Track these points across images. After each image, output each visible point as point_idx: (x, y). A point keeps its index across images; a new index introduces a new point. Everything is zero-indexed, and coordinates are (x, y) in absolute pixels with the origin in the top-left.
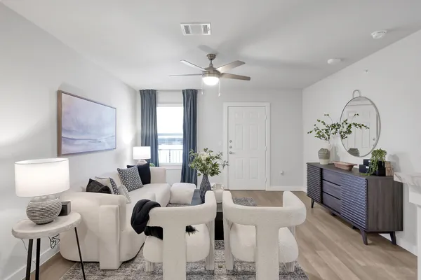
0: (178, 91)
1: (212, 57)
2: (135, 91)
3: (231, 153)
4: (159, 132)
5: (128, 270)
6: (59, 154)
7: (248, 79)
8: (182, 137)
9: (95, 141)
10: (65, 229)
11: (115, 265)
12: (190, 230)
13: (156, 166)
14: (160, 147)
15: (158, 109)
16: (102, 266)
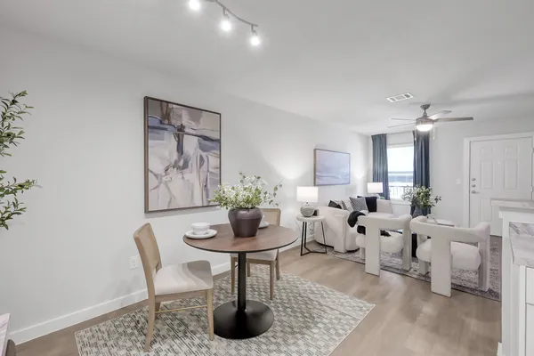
0: (409, 132)
1: (426, 107)
2: (367, 137)
3: (474, 192)
4: (389, 170)
5: (350, 255)
6: (315, 185)
7: (472, 119)
8: (412, 175)
9: (334, 177)
10: (317, 221)
11: (342, 250)
12: (384, 233)
13: (386, 199)
14: (390, 184)
15: (388, 150)
16: (335, 249)
